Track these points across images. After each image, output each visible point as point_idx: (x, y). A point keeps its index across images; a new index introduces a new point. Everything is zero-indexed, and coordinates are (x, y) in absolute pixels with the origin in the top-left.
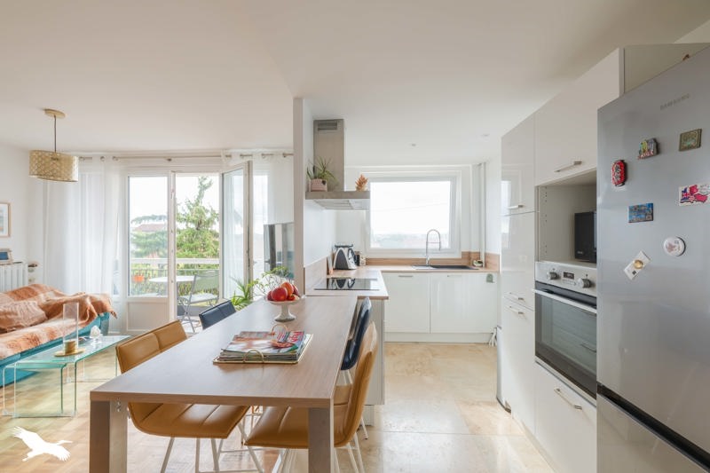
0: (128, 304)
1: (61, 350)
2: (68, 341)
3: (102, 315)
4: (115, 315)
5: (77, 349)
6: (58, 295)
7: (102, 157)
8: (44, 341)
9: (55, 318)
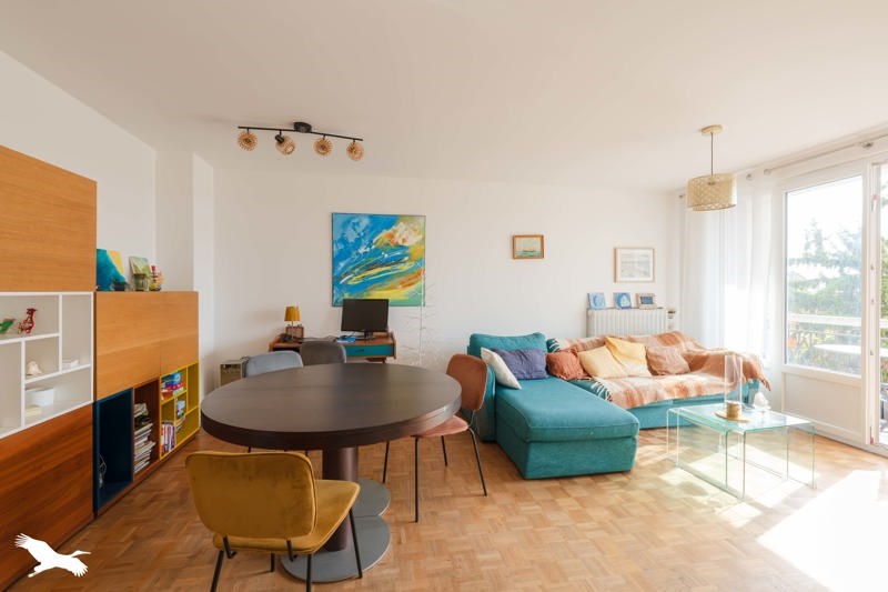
0: (785, 374)
1: (721, 409)
2: (730, 402)
3: (751, 381)
4: (767, 385)
5: (741, 415)
6: (699, 347)
7: (749, 176)
8: (693, 394)
9: (699, 372)
